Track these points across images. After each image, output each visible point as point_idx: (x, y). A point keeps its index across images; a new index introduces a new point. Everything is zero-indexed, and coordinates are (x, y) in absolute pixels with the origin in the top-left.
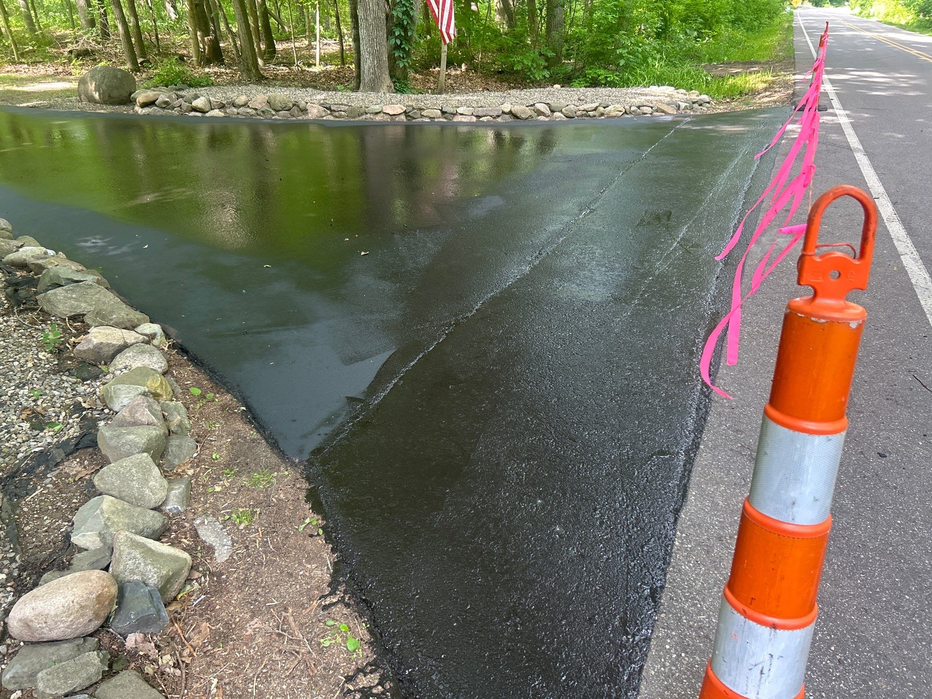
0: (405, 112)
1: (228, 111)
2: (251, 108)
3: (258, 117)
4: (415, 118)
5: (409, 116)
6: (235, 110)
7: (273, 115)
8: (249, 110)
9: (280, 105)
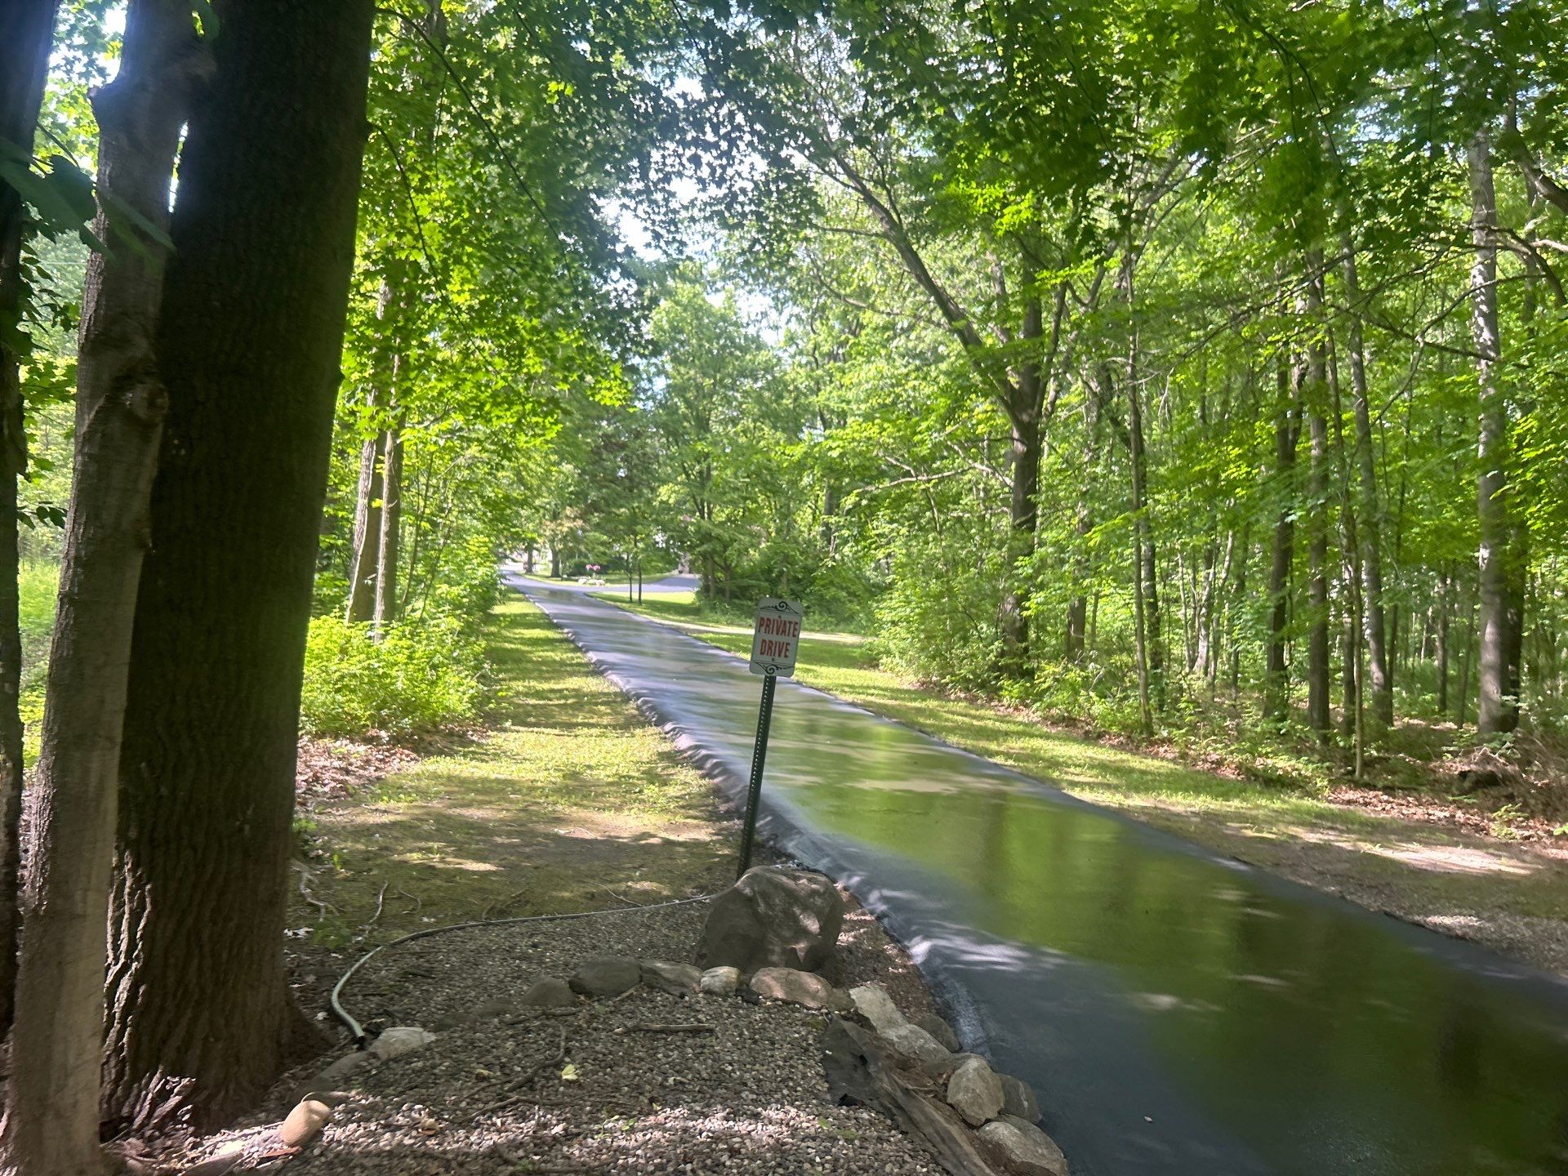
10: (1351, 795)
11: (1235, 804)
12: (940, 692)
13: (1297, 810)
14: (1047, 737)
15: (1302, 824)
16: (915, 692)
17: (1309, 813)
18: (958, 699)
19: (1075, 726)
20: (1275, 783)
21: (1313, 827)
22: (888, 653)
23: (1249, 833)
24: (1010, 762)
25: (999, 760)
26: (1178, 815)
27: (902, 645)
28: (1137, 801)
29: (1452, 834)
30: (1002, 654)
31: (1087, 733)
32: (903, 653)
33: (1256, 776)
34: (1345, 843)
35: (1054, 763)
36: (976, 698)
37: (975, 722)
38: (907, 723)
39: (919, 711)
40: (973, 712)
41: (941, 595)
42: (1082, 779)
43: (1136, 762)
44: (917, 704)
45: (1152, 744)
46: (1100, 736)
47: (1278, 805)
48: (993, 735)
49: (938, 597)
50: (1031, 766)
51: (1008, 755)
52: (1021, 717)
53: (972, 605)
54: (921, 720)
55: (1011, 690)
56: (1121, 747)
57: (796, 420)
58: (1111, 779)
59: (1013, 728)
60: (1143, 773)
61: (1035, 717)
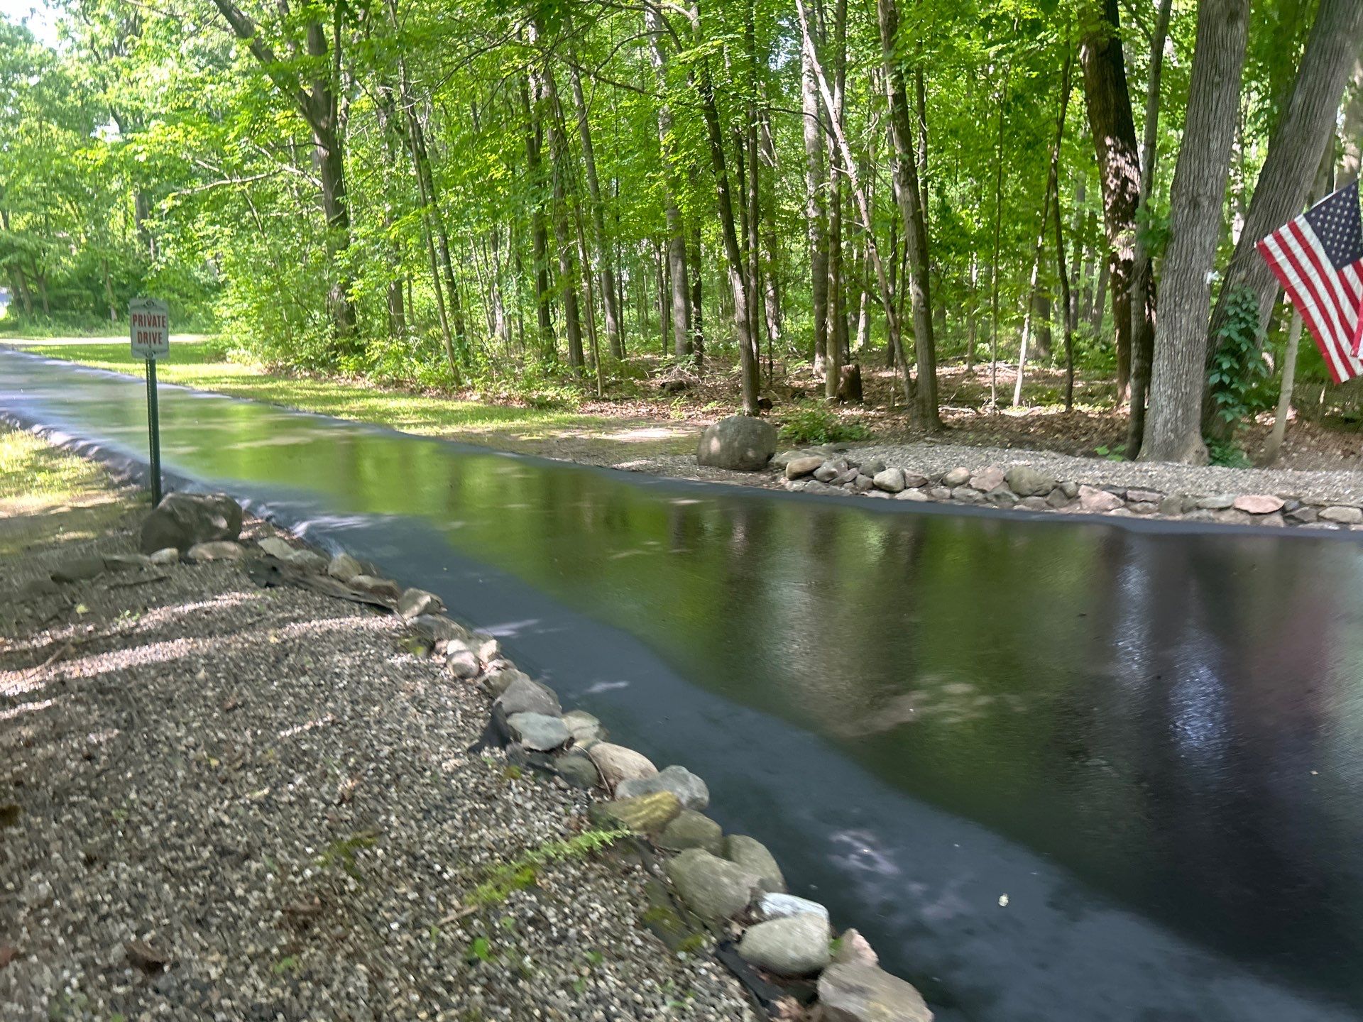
0: (1283, 510)
1: (934, 491)
2: (976, 489)
3: (989, 505)
4: (1303, 522)
5: (1292, 517)
6: (947, 491)
7: (1015, 503)
8: (972, 493)
9: (1028, 486)
10: (593, 407)
11: (518, 422)
12: (288, 373)
13: (559, 421)
14: (381, 396)
15: (559, 428)
16: (265, 376)
17: (565, 421)
18: (304, 378)
19: (402, 386)
20: (543, 406)
21: (566, 429)
22: (234, 346)
23: (524, 438)
24: (353, 417)
25: (344, 417)
26: (478, 434)
27: (245, 337)
28: (450, 430)
29: (649, 420)
30: (336, 335)
31: (412, 390)
32: (246, 344)
33: (533, 403)
34: (584, 435)
35: (388, 413)
36: (320, 374)
37: (321, 393)
38: (263, 401)
39: (270, 390)
40: (318, 386)
41: (273, 289)
42: (409, 421)
43: (449, 405)
44: (269, 385)
45: (461, 391)
46: (422, 391)
47: (546, 419)
48: (338, 400)
49: (270, 291)
50: (370, 417)
51: (350, 413)
52: (359, 384)
53: (303, 295)
54: (275, 397)
55: (348, 364)
56: (439, 396)
57: (87, 119)
58: (431, 419)
59: (352, 393)
60: (453, 411)
61: (371, 384)
